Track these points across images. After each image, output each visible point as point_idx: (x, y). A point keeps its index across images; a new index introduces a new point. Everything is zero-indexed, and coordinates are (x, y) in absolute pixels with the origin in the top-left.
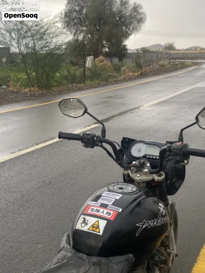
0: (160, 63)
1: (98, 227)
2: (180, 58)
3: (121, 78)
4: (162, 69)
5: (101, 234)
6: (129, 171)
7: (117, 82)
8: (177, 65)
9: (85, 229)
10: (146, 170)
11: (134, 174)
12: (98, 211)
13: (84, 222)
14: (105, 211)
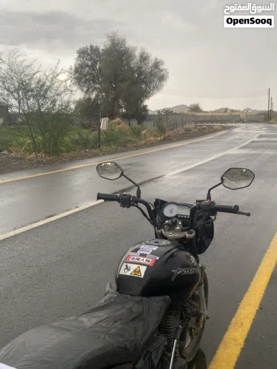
0: (185, 126)
1: (139, 271)
2: (208, 122)
3: (141, 144)
4: (187, 134)
5: (142, 277)
6: (163, 230)
7: (138, 148)
8: (204, 129)
9: (128, 273)
10: (178, 228)
11: (167, 233)
12: (139, 259)
13: (127, 268)
14: (145, 259)
